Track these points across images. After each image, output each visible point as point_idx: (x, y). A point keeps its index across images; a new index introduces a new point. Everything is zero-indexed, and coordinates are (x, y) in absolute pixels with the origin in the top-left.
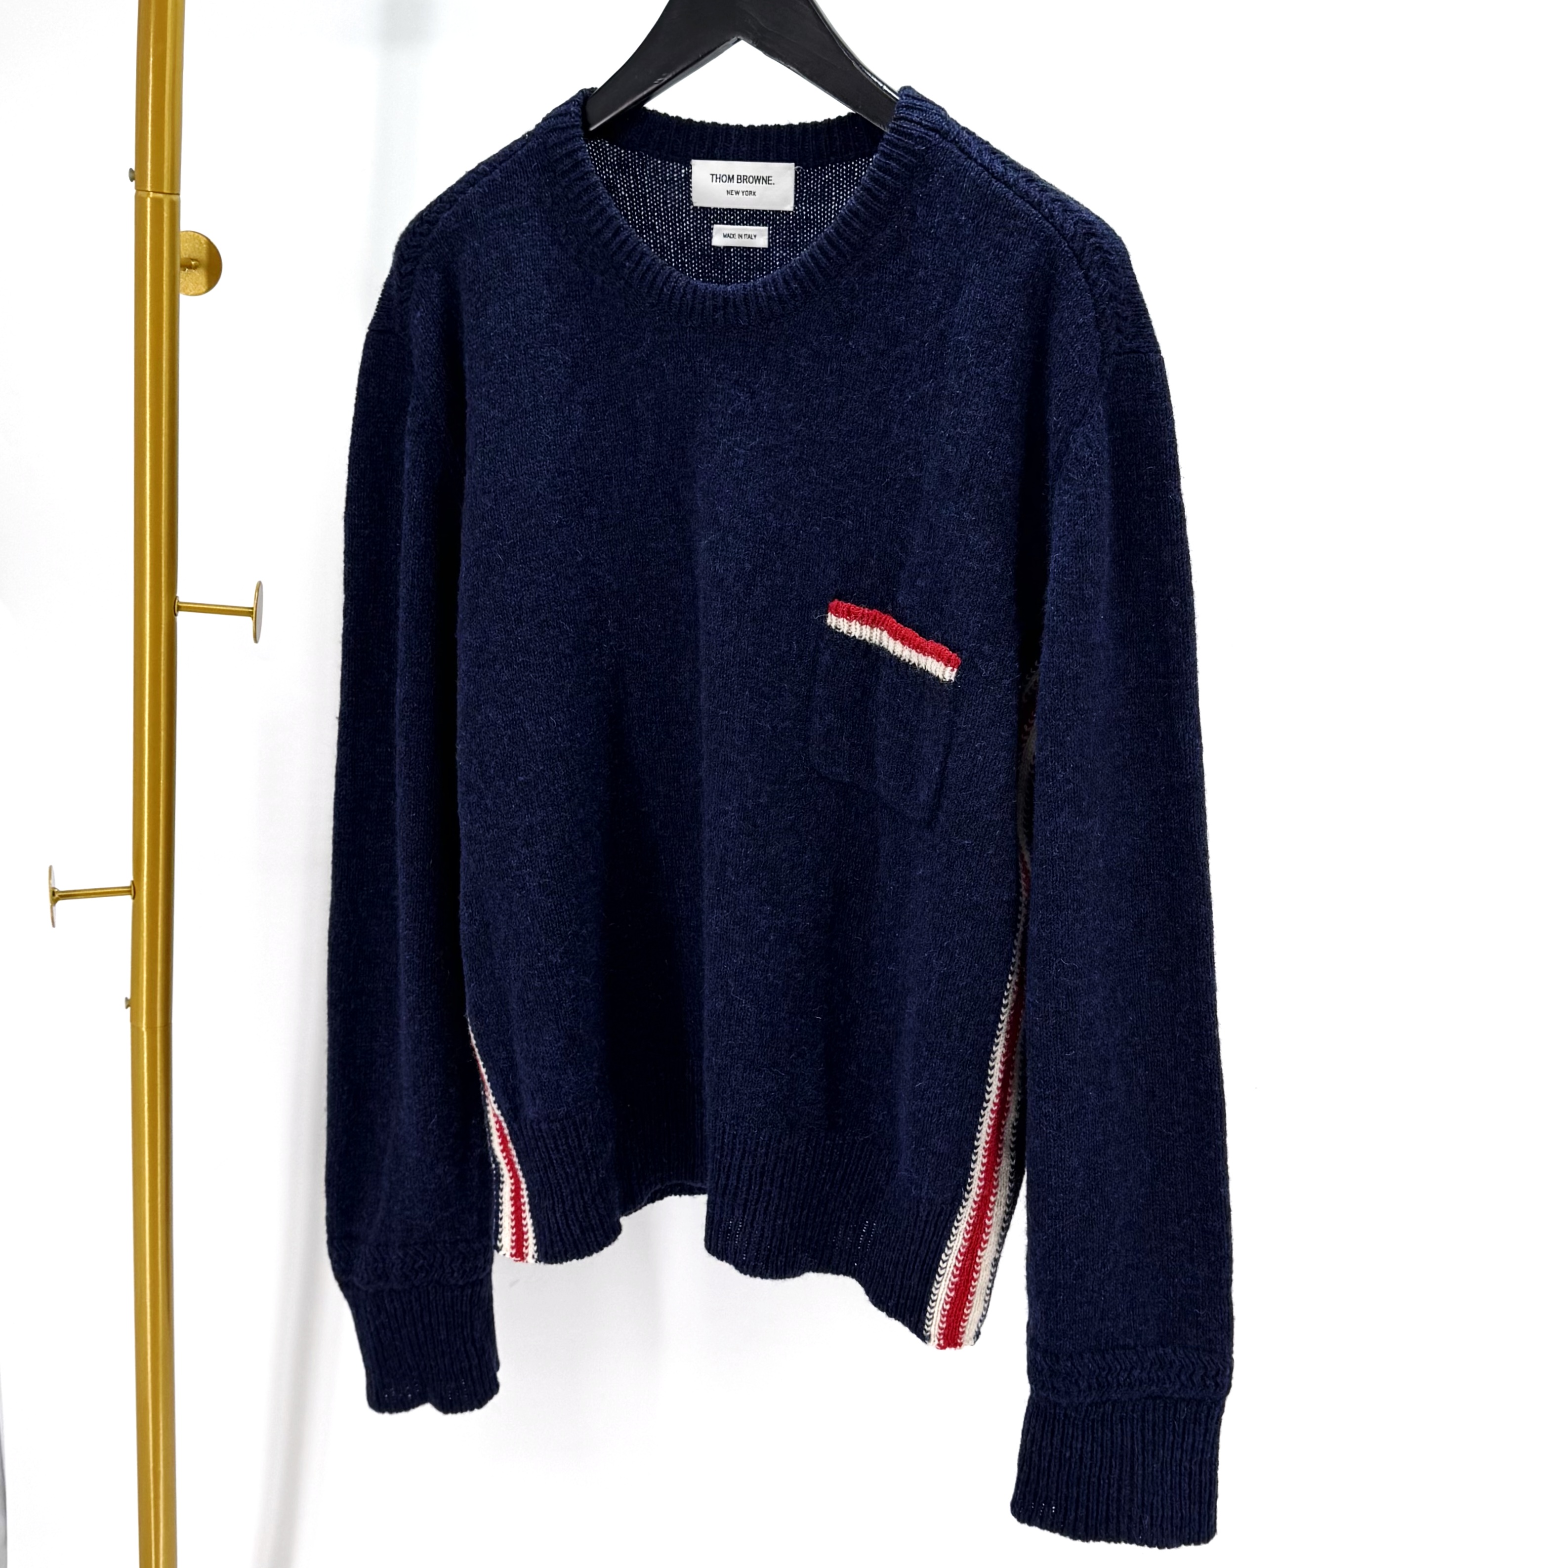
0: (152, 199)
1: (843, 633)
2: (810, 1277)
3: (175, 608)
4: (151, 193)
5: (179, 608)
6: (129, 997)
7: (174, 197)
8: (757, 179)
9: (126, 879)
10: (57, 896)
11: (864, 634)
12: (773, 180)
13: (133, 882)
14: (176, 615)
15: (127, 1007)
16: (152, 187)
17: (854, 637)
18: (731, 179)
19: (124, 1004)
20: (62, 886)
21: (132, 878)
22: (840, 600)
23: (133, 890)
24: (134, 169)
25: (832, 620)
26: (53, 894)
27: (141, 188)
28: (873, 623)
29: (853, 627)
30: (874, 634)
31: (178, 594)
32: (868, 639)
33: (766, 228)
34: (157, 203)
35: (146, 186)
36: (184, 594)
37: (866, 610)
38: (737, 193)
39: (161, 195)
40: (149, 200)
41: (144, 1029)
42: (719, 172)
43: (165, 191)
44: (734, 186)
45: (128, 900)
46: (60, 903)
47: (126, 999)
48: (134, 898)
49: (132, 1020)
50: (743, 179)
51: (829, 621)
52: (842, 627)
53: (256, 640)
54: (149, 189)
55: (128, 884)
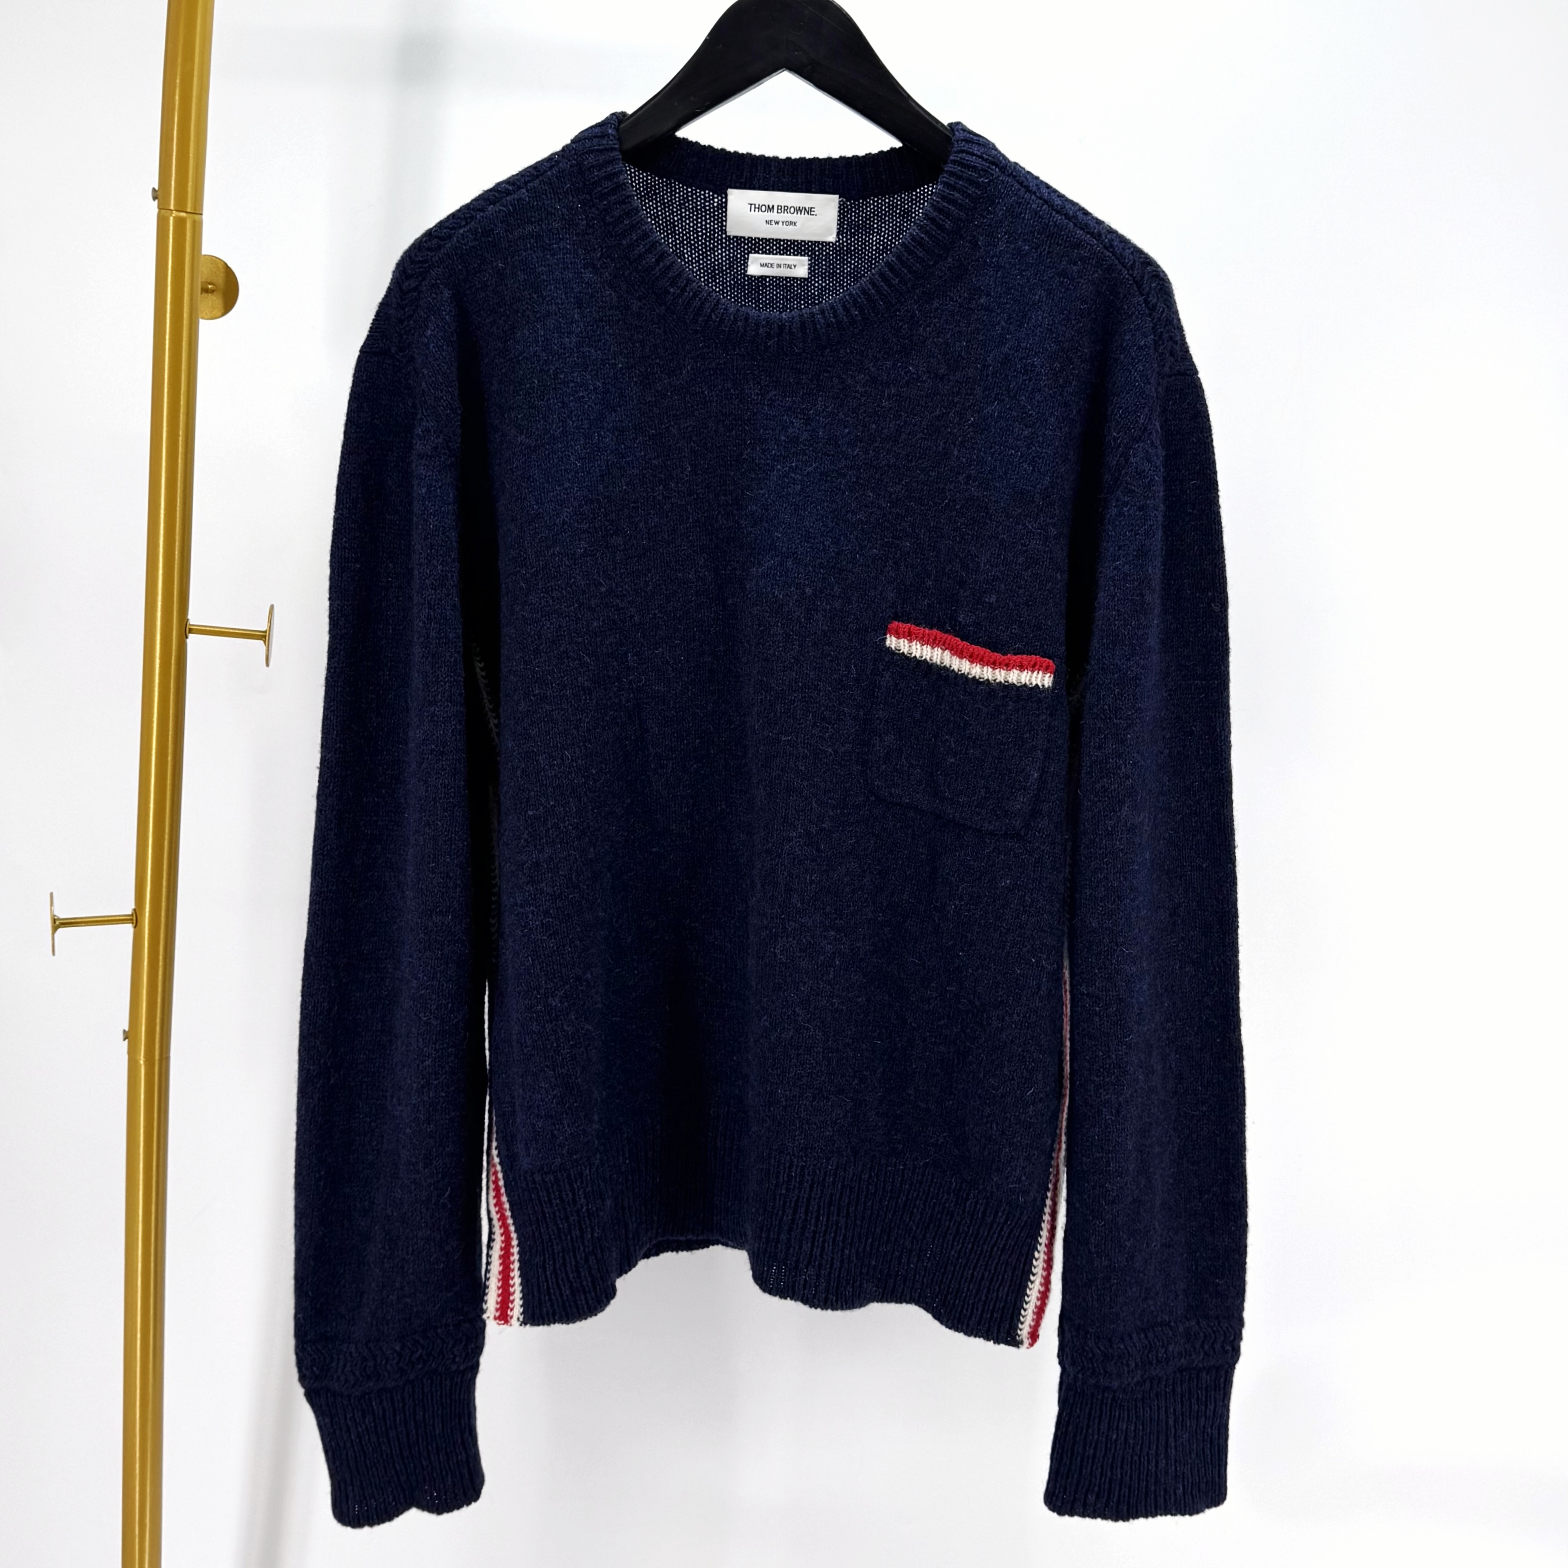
0: (174, 218)
1: (903, 653)
2: (875, 1308)
3: (186, 630)
4: (175, 213)
5: (191, 631)
6: (127, 1029)
7: (196, 217)
8: (799, 210)
9: (127, 907)
10: (57, 923)
11: (924, 654)
12: (816, 211)
13: (135, 910)
14: (187, 638)
15: (124, 1040)
16: (175, 205)
17: (915, 657)
18: (770, 209)
19: (121, 1036)
20: (62, 914)
21: (133, 907)
22: (899, 621)
23: (135, 919)
24: (157, 188)
25: (892, 642)
26: (54, 921)
27: (163, 208)
28: (934, 643)
29: (914, 647)
30: (935, 654)
31: (189, 617)
32: (928, 659)
33: (806, 258)
34: (180, 223)
35: (169, 205)
36: (195, 617)
37: (927, 631)
38: (777, 223)
39: (184, 214)
40: (171, 219)
41: (142, 1062)
42: (758, 202)
43: (189, 210)
44: (774, 216)
45: (128, 929)
46: (60, 930)
47: (124, 1031)
48: (135, 927)
49: (129, 1053)
50: (784, 209)
51: (888, 643)
52: (902, 647)
53: (268, 665)
54: (172, 207)
55: (130, 912)
